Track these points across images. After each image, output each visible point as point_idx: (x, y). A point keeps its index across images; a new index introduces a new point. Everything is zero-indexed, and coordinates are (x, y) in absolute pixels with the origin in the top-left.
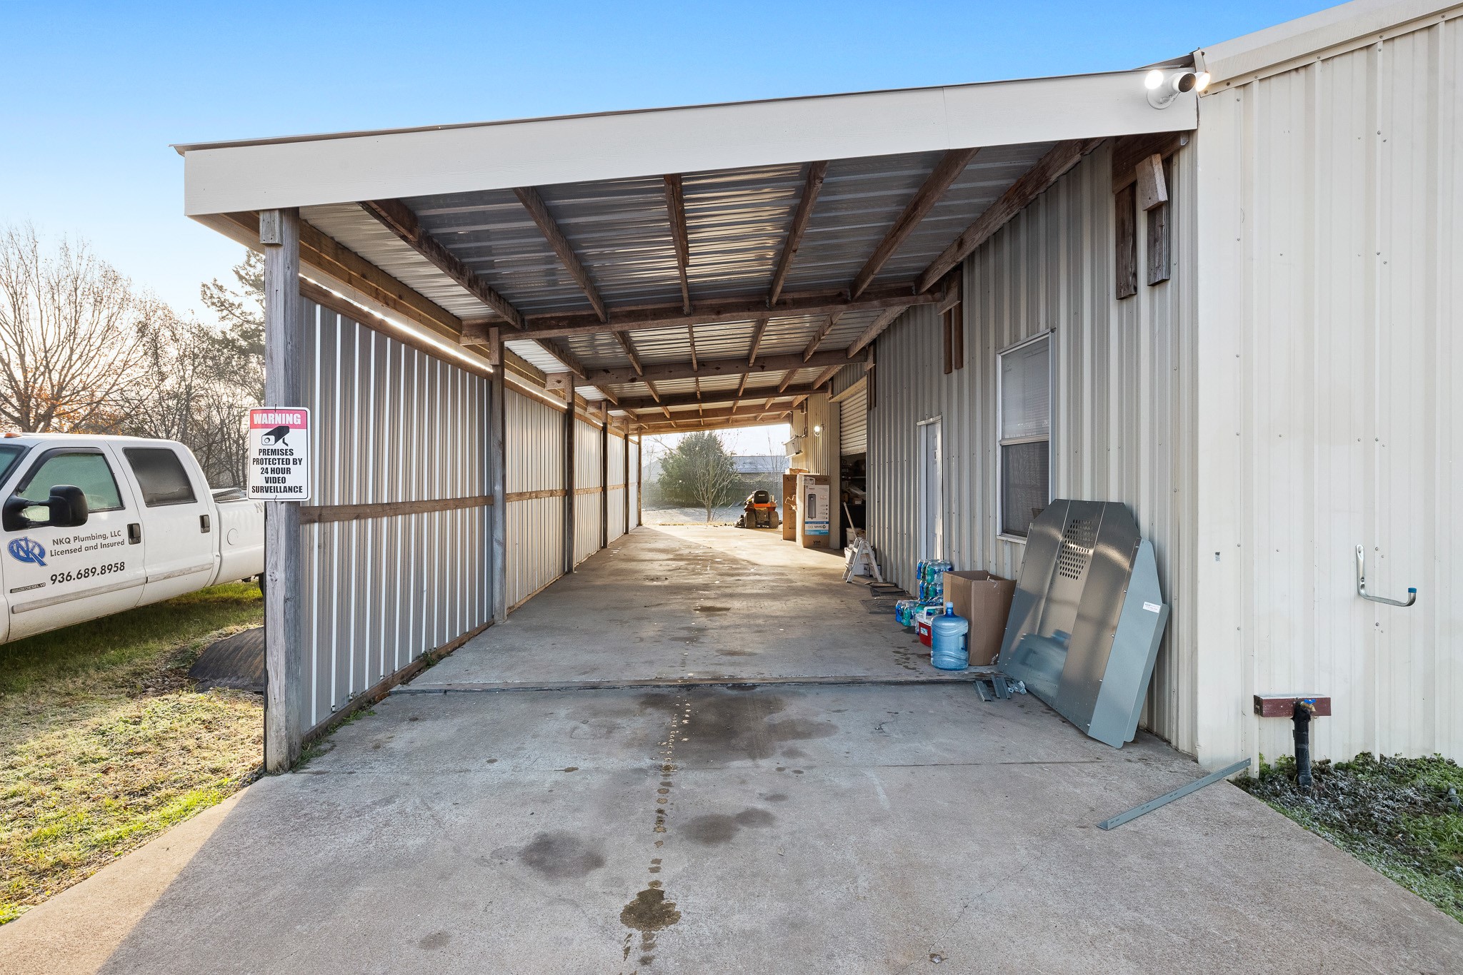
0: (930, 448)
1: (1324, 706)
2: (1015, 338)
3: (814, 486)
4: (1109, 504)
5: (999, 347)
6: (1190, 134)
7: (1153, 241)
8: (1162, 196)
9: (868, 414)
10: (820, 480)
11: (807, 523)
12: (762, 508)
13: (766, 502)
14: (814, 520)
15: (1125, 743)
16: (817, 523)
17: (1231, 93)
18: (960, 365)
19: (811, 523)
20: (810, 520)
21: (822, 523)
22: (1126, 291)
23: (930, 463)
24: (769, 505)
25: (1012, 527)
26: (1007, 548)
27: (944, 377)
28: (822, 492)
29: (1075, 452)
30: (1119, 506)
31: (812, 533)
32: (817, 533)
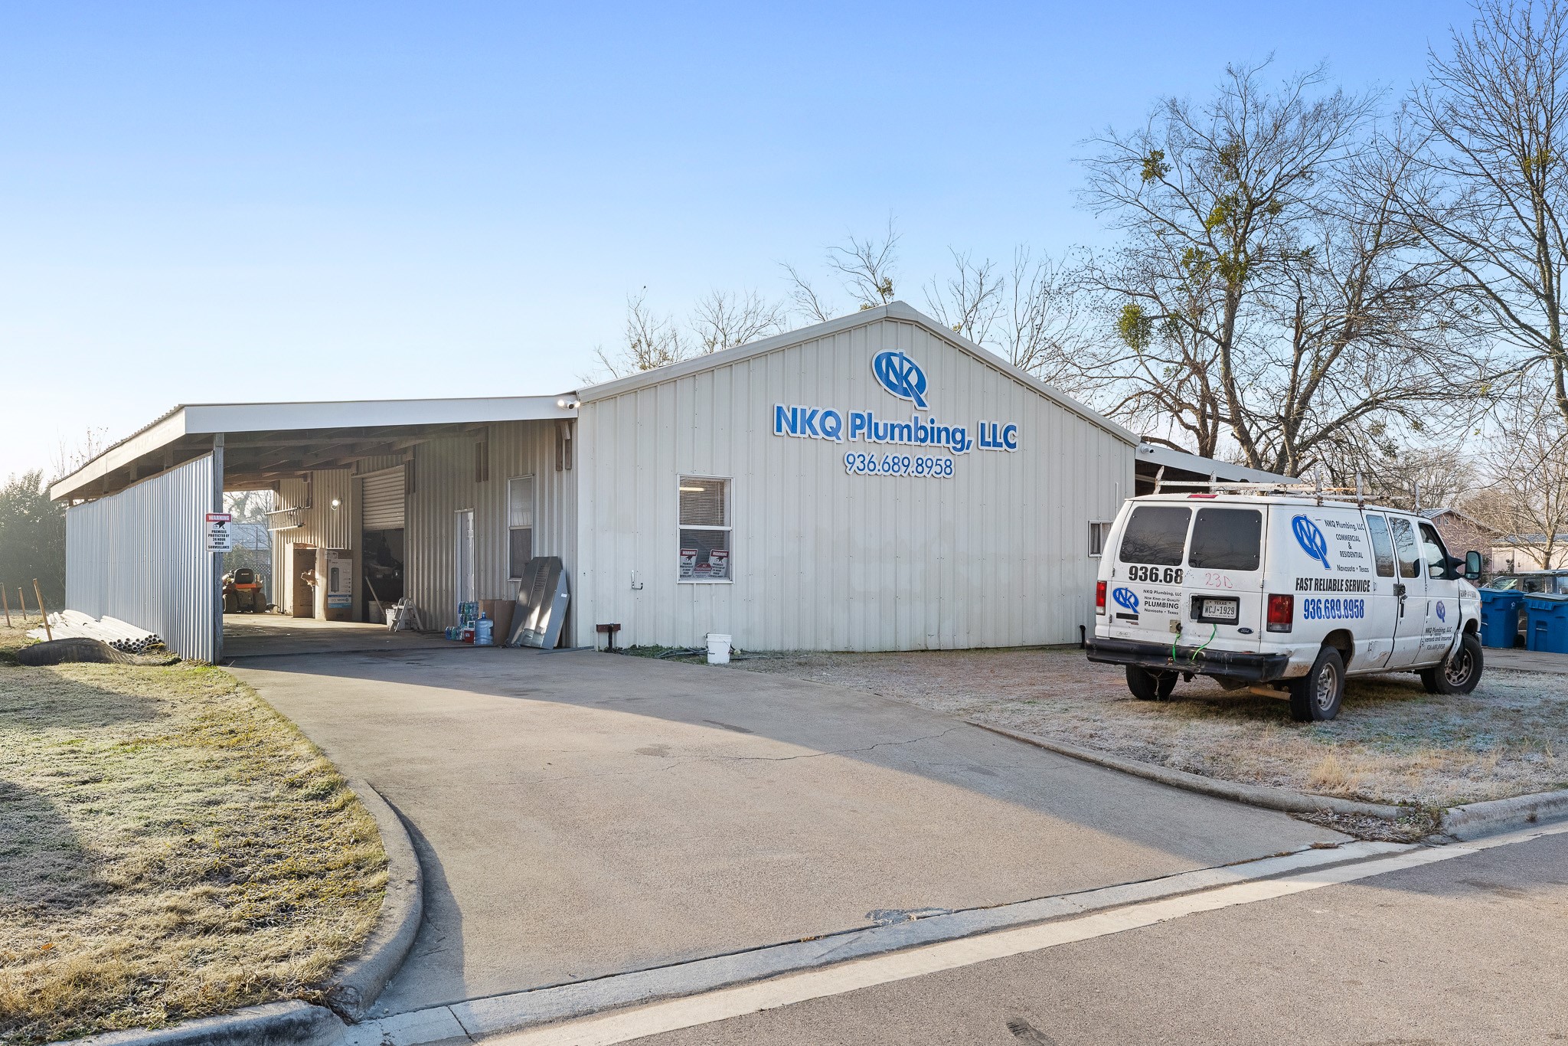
0: (464, 528)
1: (618, 627)
2: (517, 475)
3: (337, 560)
4: (553, 557)
5: (509, 476)
6: (576, 419)
7: (567, 452)
8: (569, 438)
9: (406, 498)
10: (343, 554)
11: (330, 596)
12: (246, 589)
13: (250, 582)
14: (336, 593)
15: (554, 648)
16: (340, 596)
17: (589, 406)
18: (486, 478)
19: (334, 596)
20: (333, 593)
21: (345, 596)
22: (559, 468)
23: (464, 539)
24: (253, 585)
25: (515, 574)
26: (513, 585)
27: (476, 484)
28: (345, 567)
29: (542, 535)
30: (556, 557)
31: (335, 606)
32: (340, 606)
